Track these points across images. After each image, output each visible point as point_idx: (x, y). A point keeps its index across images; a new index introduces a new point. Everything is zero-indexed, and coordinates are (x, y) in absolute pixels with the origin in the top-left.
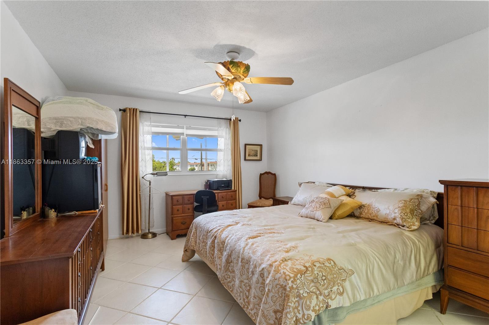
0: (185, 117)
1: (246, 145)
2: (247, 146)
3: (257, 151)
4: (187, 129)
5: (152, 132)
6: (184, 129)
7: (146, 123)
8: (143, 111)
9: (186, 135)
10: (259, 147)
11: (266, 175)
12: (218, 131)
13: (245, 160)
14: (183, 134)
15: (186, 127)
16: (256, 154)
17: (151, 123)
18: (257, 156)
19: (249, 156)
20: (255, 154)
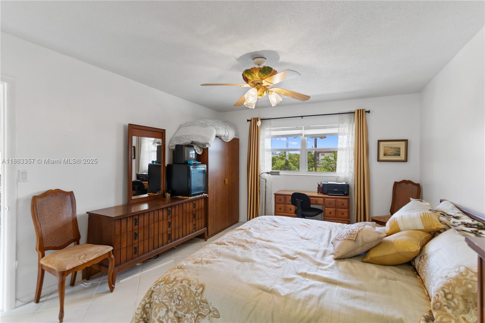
0: (302, 118)
1: (379, 141)
2: (381, 143)
3: (399, 149)
4: (306, 129)
5: (272, 136)
6: (302, 129)
7: (267, 128)
8: (265, 119)
9: (305, 135)
10: (403, 143)
11: (404, 184)
12: (338, 128)
13: (379, 160)
14: (301, 135)
15: (304, 127)
16: (398, 153)
17: (271, 128)
18: (399, 155)
19: (384, 156)
20: (395, 152)
